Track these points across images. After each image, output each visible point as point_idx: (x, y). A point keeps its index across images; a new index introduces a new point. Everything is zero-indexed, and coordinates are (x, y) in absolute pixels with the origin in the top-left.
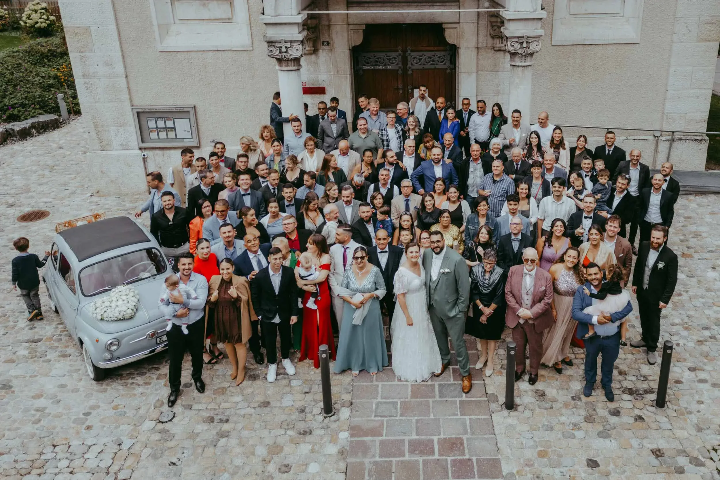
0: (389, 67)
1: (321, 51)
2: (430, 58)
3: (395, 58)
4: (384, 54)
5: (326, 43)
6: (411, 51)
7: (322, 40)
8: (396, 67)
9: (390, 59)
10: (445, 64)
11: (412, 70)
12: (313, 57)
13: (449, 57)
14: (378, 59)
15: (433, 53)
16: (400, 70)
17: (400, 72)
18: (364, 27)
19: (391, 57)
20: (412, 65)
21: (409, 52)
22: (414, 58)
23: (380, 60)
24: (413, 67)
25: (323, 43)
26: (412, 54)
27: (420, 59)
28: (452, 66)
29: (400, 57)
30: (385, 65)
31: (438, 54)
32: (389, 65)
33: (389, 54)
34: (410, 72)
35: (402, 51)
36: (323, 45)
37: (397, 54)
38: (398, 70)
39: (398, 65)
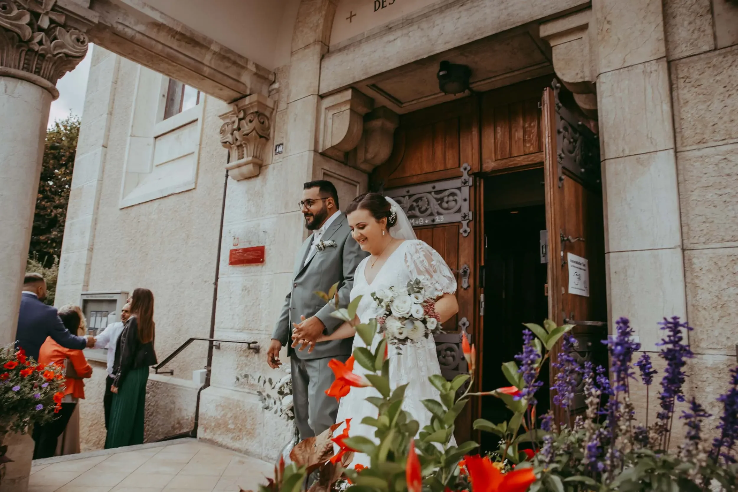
0: (439, 220)
1: (271, 167)
3: (453, 194)
4: (428, 187)
5: (280, 148)
7: (275, 144)
8: (458, 218)
9: (442, 199)
12: (257, 182)
14: (417, 201)
16: (465, 223)
17: (465, 228)
18: (348, 94)
19: (447, 193)
23: (420, 203)
25: (276, 150)
29: (466, 191)
30: (431, 214)
32: (439, 214)
33: (439, 186)
35: (472, 173)
36: (277, 154)
37: (458, 183)
38: (458, 225)
39: (459, 211)
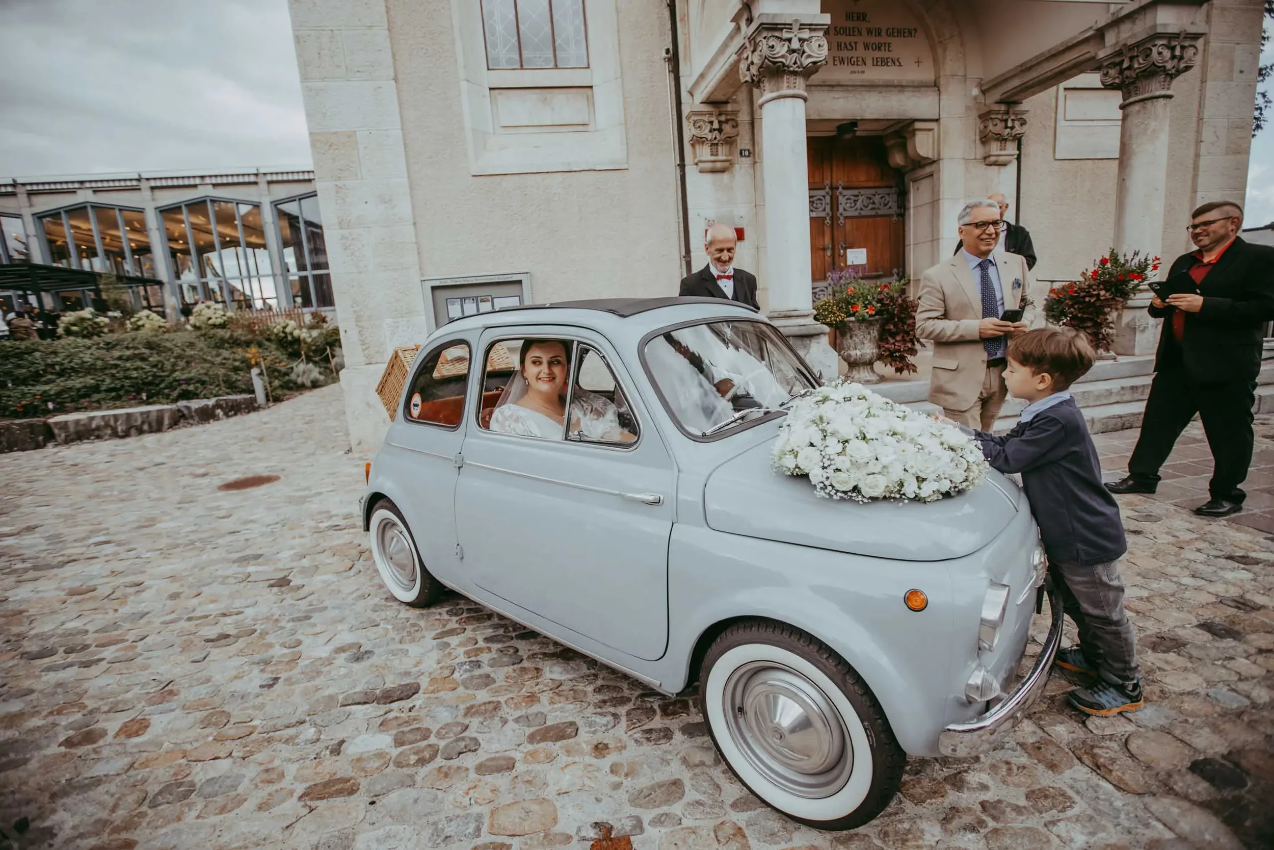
1: (737, 166)
2: (870, 199)
3: (820, 199)
5: (747, 153)
6: (844, 188)
7: (739, 148)
8: (823, 214)
9: (813, 202)
10: (890, 208)
11: (846, 218)
12: (725, 176)
13: (895, 197)
15: (873, 191)
16: (828, 218)
17: (828, 221)
19: (815, 198)
20: (845, 210)
21: (840, 189)
22: (848, 199)
24: (846, 214)
25: (741, 153)
26: (845, 192)
27: (855, 201)
28: (899, 211)
29: (828, 198)
31: (880, 191)
32: (812, 211)
34: (842, 220)
35: (832, 188)
36: (742, 157)
37: (822, 193)
38: (825, 218)
39: (824, 210)
